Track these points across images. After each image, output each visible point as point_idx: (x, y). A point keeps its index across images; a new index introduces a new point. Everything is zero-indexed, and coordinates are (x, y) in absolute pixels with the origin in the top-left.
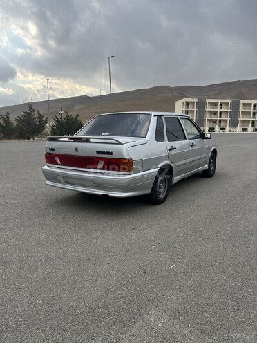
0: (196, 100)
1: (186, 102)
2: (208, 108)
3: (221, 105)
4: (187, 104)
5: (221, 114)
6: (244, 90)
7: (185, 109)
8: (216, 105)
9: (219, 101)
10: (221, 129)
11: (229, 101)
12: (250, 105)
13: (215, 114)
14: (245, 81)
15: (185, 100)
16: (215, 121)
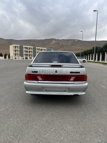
0: (19, 46)
1: (15, 46)
2: (24, 49)
3: (29, 49)
4: (15, 47)
5: (29, 52)
6: (35, 43)
7: (14, 49)
8: (27, 48)
9: (29, 47)
10: (30, 58)
11: (32, 47)
12: (40, 49)
13: (27, 52)
14: (35, 40)
15: (14, 45)
16: (27, 55)
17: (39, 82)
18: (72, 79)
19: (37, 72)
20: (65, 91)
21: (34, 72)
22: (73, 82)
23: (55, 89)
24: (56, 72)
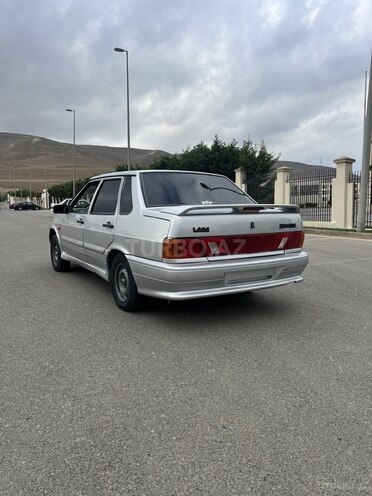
17: (211, 259)
18: (281, 245)
19: (207, 230)
20: (269, 277)
21: (200, 230)
22: (282, 252)
23: (245, 276)
24: (252, 225)
